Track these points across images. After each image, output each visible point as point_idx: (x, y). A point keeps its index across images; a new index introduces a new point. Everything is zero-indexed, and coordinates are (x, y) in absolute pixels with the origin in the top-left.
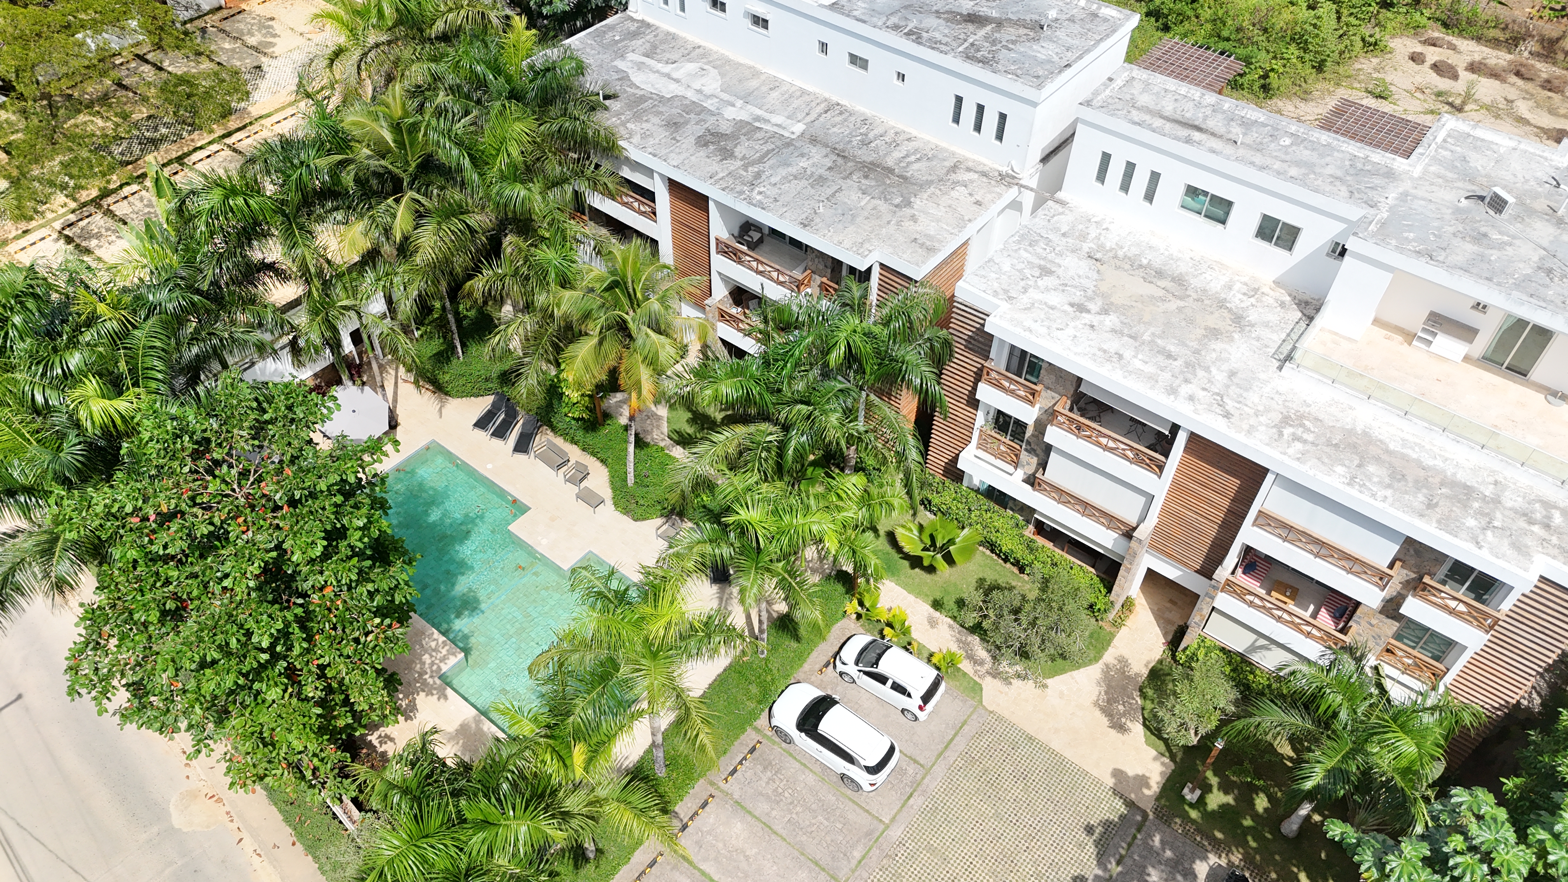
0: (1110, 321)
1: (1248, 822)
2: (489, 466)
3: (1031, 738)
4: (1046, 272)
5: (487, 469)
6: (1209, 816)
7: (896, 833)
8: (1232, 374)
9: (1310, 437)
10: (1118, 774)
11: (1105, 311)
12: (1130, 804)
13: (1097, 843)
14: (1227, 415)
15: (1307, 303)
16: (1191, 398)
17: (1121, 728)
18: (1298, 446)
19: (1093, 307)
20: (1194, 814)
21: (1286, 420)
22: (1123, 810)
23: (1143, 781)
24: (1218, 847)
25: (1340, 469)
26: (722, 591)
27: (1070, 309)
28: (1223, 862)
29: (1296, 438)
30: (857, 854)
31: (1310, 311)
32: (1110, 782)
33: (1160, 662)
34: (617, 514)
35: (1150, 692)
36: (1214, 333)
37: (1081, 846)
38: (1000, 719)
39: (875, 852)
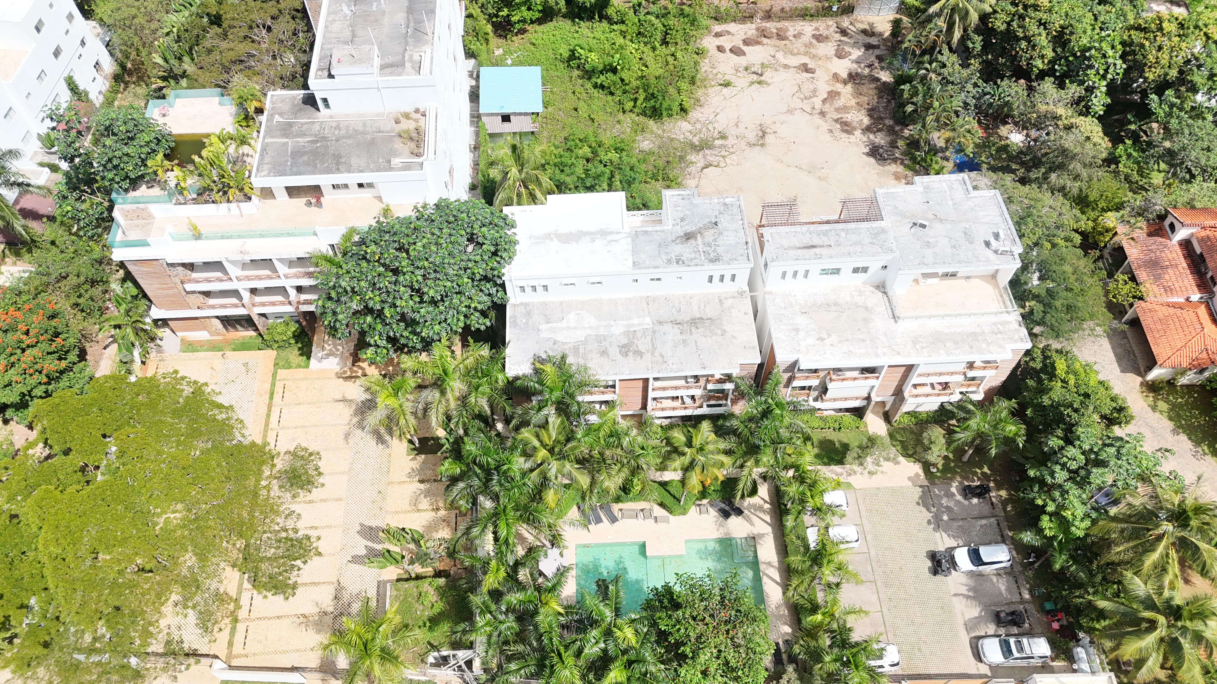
0: (834, 338)
1: (952, 465)
2: (610, 537)
3: (878, 489)
4: (797, 330)
5: (610, 539)
6: (942, 472)
7: (873, 553)
8: (885, 335)
9: (924, 345)
10: (909, 478)
11: (829, 335)
12: (921, 486)
13: (923, 506)
14: (899, 353)
15: (878, 286)
16: (884, 354)
17: (898, 463)
18: (924, 350)
19: (824, 335)
20: (938, 474)
21: (914, 343)
22: (921, 489)
23: (917, 475)
24: (952, 479)
25: (941, 351)
26: (744, 517)
27: (819, 342)
28: (957, 484)
29: (923, 348)
30: (870, 569)
31: (882, 290)
32: (910, 484)
33: (888, 430)
34: (677, 517)
35: (894, 443)
36: (866, 320)
37: (921, 512)
38: (865, 489)
39: (873, 564)
